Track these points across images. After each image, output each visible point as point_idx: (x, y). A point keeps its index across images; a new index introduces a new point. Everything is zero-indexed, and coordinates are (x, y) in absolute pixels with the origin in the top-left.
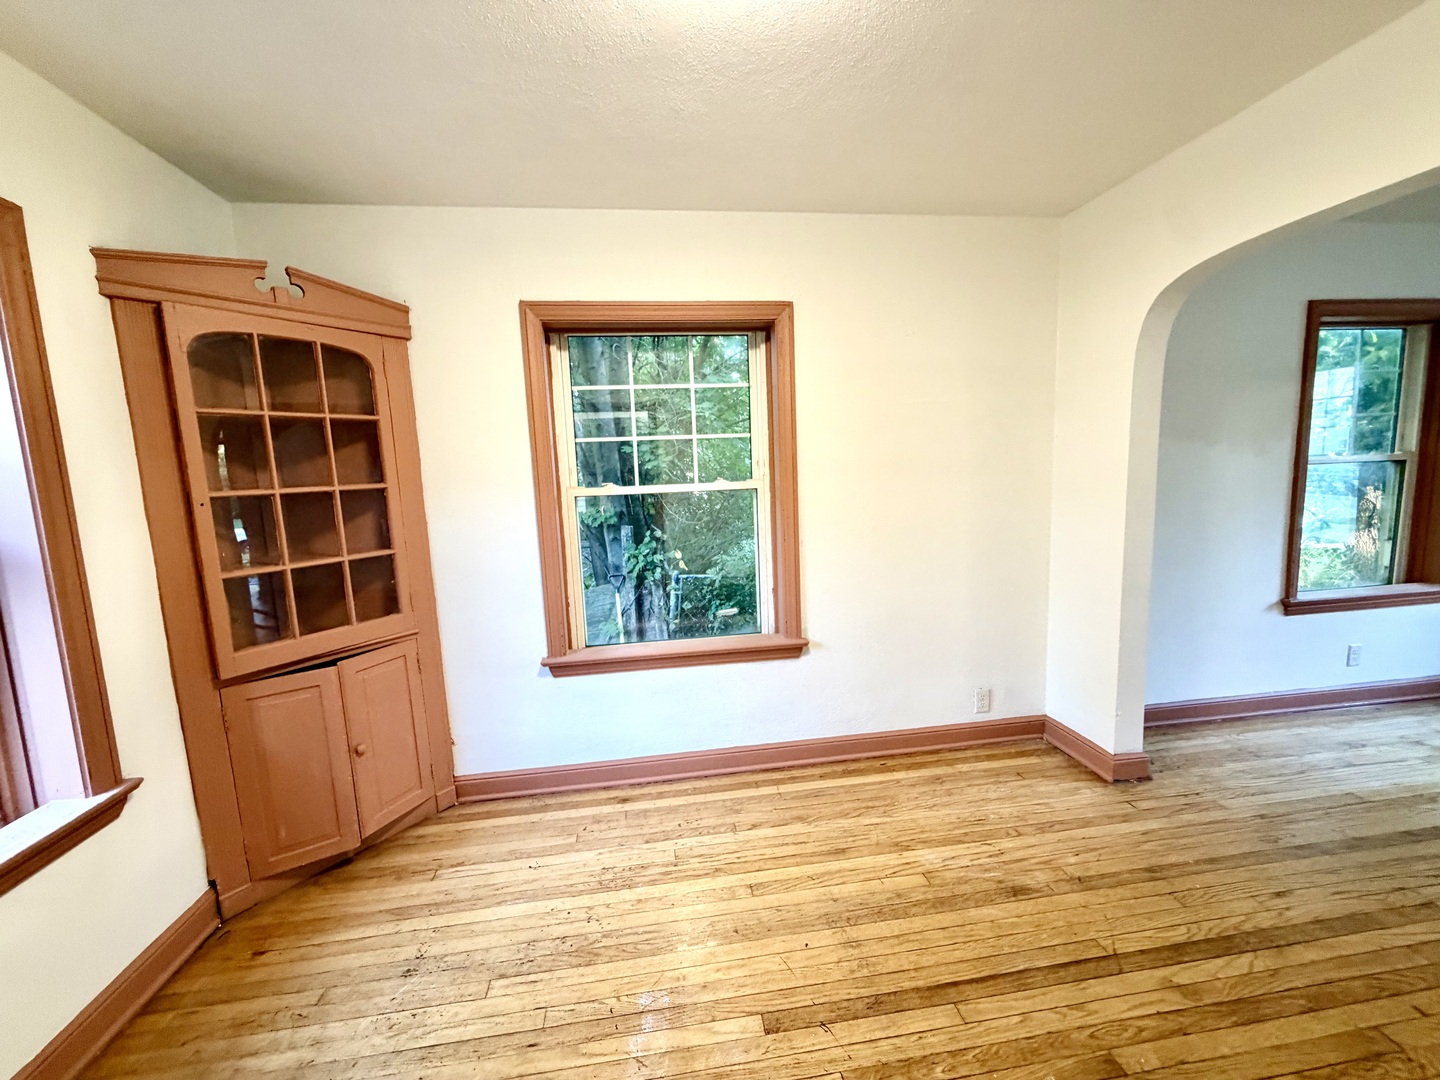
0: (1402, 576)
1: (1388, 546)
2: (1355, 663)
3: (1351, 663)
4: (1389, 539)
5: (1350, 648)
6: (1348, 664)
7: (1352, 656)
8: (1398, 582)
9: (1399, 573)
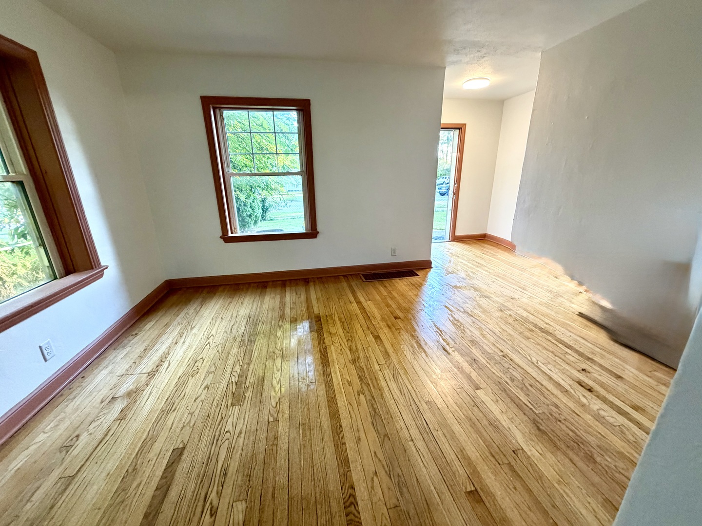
0: (63, 272)
1: (42, 250)
2: (51, 356)
3: (47, 357)
4: (40, 245)
5: (40, 347)
6: (46, 360)
7: (45, 352)
8: (61, 277)
9: (59, 271)
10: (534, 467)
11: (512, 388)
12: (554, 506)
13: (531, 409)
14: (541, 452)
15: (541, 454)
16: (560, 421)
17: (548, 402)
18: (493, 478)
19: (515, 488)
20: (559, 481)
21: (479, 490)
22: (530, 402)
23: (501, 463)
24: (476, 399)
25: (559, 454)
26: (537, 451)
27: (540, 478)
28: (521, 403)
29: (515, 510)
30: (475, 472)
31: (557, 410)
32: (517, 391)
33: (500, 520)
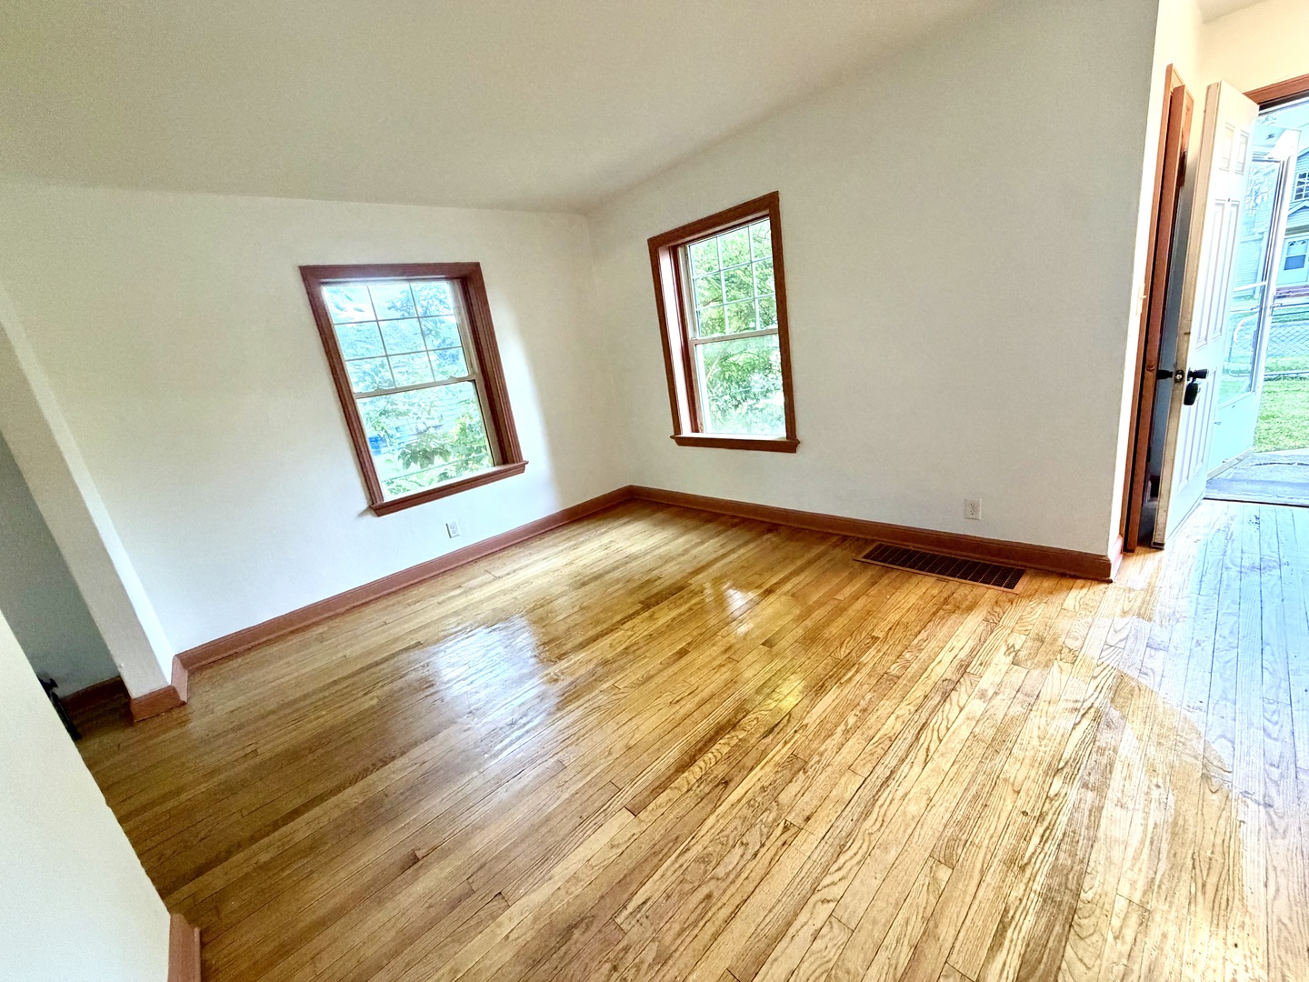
3: (452, 535)
7: (451, 530)
10: (475, 929)
11: (673, 863)
12: (408, 965)
13: (625, 907)
14: (512, 936)
15: (507, 937)
16: (615, 968)
17: (668, 939)
18: (443, 875)
19: (430, 907)
20: (457, 971)
21: (420, 863)
22: (644, 903)
23: (470, 880)
24: (603, 815)
25: (518, 969)
26: (512, 930)
27: (459, 938)
28: (633, 888)
29: (396, 912)
30: (446, 853)
31: (650, 959)
32: (669, 873)
33: (380, 897)
